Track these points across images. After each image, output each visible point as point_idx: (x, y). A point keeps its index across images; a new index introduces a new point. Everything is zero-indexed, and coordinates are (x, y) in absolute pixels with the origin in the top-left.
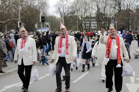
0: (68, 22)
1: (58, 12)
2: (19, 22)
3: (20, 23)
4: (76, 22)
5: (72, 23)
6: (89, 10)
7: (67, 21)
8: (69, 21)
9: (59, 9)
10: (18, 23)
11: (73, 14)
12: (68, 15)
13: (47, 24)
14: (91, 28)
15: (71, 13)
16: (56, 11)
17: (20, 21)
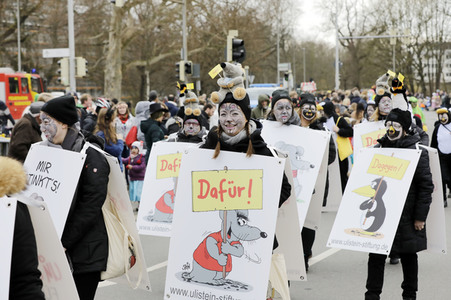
0: (362, 61)
1: (330, 28)
2: (182, 64)
3: (186, 65)
4: (390, 60)
5: (376, 65)
6: (434, 20)
7: (361, 58)
8: (365, 56)
9: (334, 16)
10: (178, 66)
11: (380, 33)
12: (364, 39)
13: (283, 67)
14: (441, 81)
15: (374, 29)
16: (323, 24)
17: (186, 58)
